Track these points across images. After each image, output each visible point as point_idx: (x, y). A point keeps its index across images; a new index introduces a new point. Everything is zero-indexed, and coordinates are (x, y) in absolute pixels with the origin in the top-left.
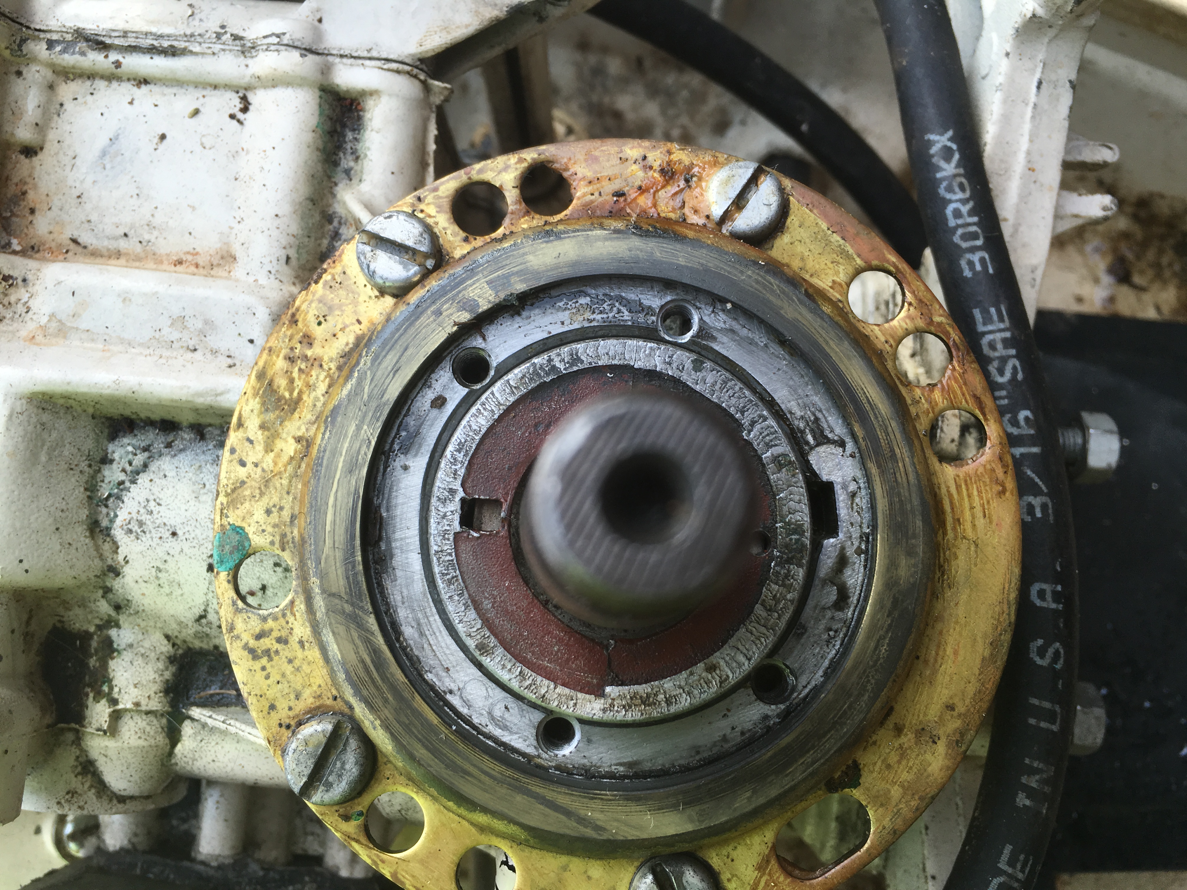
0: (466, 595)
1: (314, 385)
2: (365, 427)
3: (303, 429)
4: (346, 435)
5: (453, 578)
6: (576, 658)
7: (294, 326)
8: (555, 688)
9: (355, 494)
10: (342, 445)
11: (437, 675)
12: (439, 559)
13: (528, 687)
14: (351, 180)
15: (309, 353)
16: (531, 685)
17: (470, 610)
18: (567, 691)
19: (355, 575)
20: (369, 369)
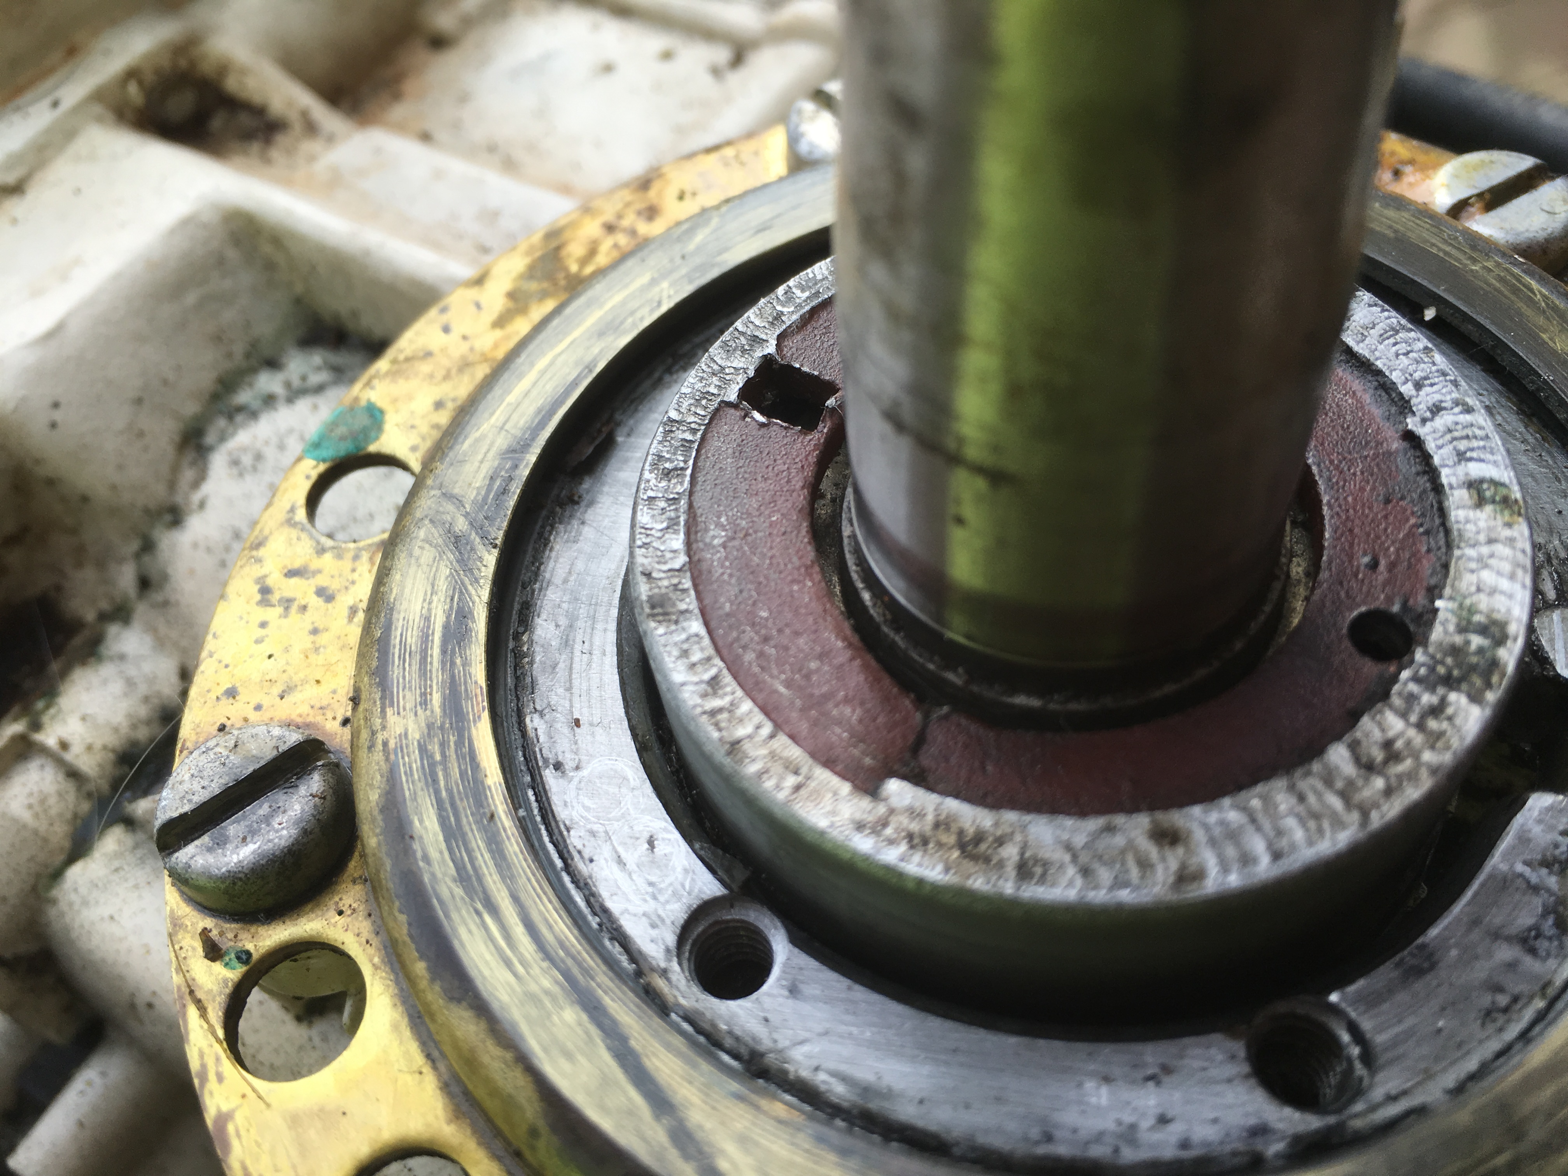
0: (683, 507)
5: (676, 469)
6: (847, 700)
8: (772, 736)
11: (551, 726)
13: (713, 713)
16: (720, 710)
17: (676, 532)
18: (795, 752)
19: (508, 480)
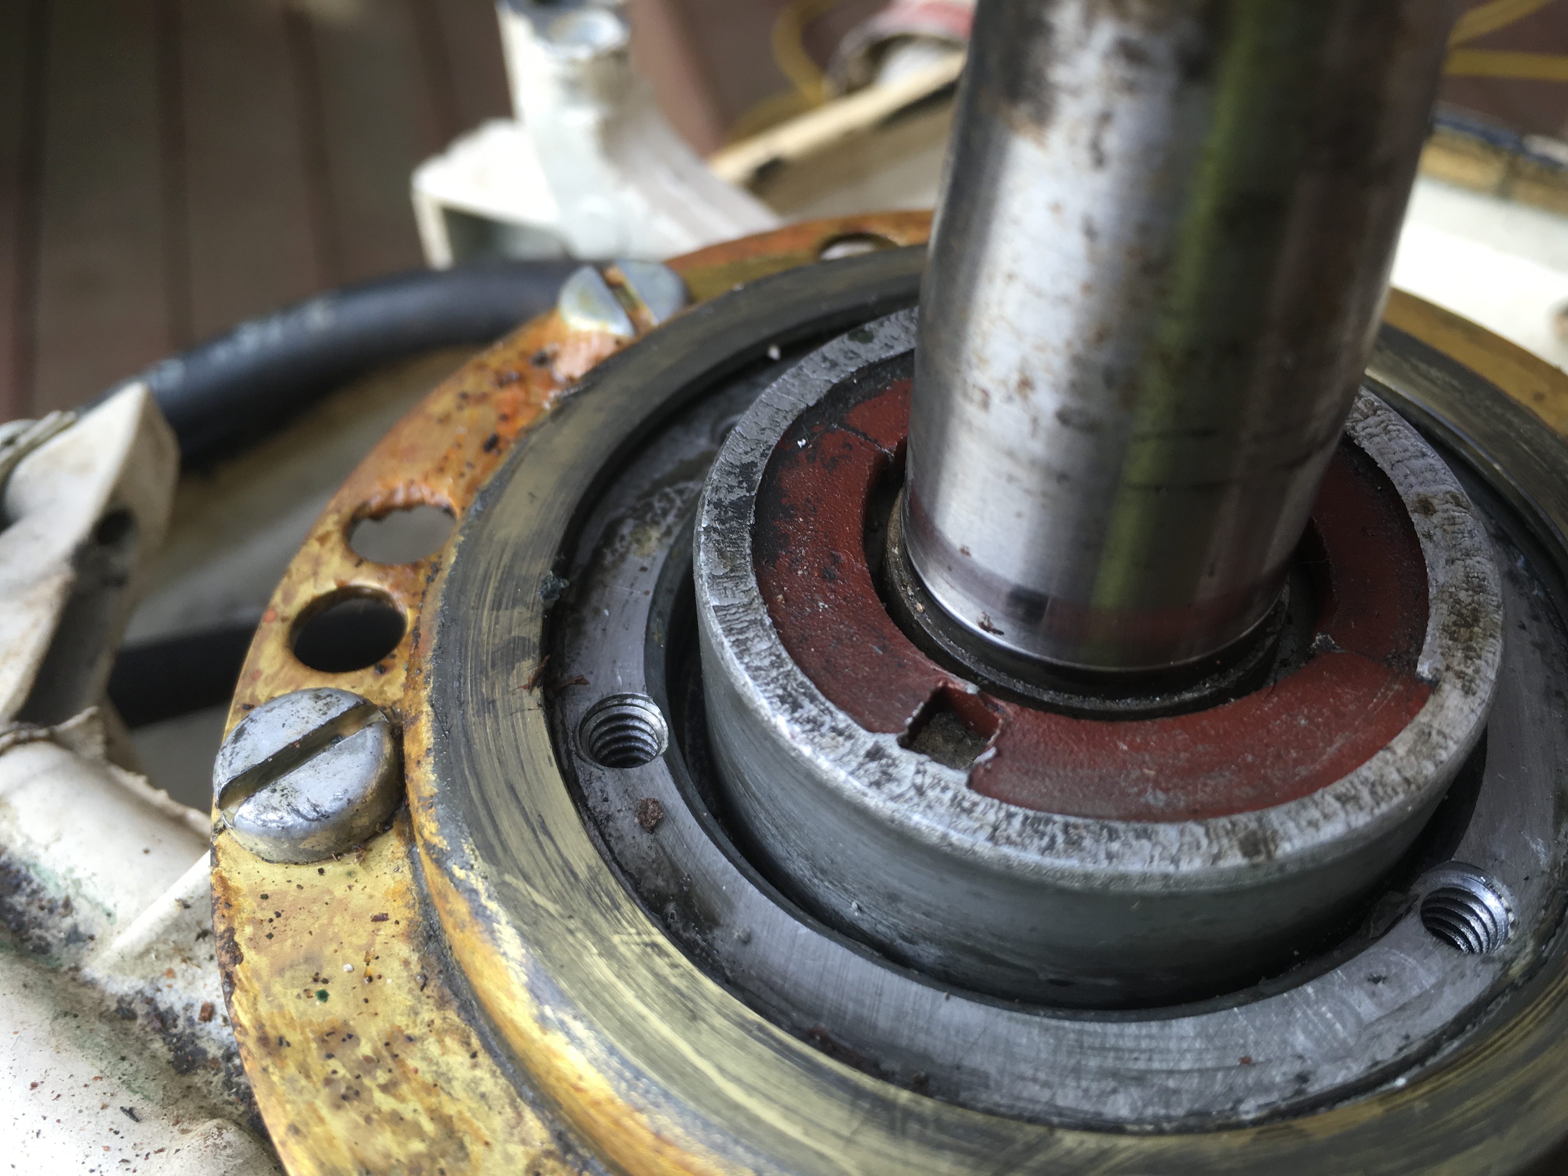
0: (1120, 826)
1: (439, 1074)
2: (616, 939)
3: (516, 1150)
4: (605, 987)
5: (1066, 832)
6: (1337, 697)
7: (287, 1051)
8: (1394, 753)
9: (749, 1032)
10: (622, 1005)
11: (1250, 1091)
12: (1009, 841)
14: (92, 938)
15: (365, 1049)
17: (1156, 833)
18: (1406, 736)
19: (940, 1125)
20: (500, 873)
